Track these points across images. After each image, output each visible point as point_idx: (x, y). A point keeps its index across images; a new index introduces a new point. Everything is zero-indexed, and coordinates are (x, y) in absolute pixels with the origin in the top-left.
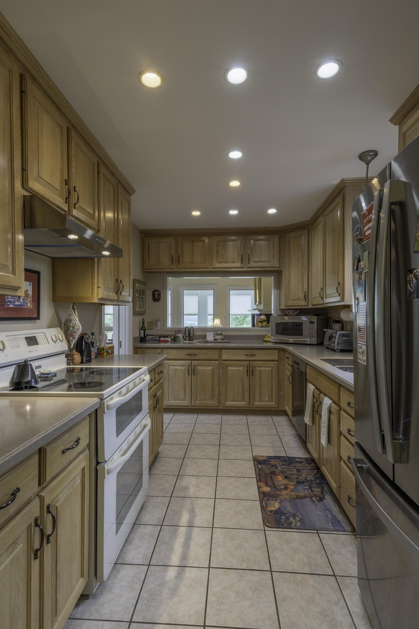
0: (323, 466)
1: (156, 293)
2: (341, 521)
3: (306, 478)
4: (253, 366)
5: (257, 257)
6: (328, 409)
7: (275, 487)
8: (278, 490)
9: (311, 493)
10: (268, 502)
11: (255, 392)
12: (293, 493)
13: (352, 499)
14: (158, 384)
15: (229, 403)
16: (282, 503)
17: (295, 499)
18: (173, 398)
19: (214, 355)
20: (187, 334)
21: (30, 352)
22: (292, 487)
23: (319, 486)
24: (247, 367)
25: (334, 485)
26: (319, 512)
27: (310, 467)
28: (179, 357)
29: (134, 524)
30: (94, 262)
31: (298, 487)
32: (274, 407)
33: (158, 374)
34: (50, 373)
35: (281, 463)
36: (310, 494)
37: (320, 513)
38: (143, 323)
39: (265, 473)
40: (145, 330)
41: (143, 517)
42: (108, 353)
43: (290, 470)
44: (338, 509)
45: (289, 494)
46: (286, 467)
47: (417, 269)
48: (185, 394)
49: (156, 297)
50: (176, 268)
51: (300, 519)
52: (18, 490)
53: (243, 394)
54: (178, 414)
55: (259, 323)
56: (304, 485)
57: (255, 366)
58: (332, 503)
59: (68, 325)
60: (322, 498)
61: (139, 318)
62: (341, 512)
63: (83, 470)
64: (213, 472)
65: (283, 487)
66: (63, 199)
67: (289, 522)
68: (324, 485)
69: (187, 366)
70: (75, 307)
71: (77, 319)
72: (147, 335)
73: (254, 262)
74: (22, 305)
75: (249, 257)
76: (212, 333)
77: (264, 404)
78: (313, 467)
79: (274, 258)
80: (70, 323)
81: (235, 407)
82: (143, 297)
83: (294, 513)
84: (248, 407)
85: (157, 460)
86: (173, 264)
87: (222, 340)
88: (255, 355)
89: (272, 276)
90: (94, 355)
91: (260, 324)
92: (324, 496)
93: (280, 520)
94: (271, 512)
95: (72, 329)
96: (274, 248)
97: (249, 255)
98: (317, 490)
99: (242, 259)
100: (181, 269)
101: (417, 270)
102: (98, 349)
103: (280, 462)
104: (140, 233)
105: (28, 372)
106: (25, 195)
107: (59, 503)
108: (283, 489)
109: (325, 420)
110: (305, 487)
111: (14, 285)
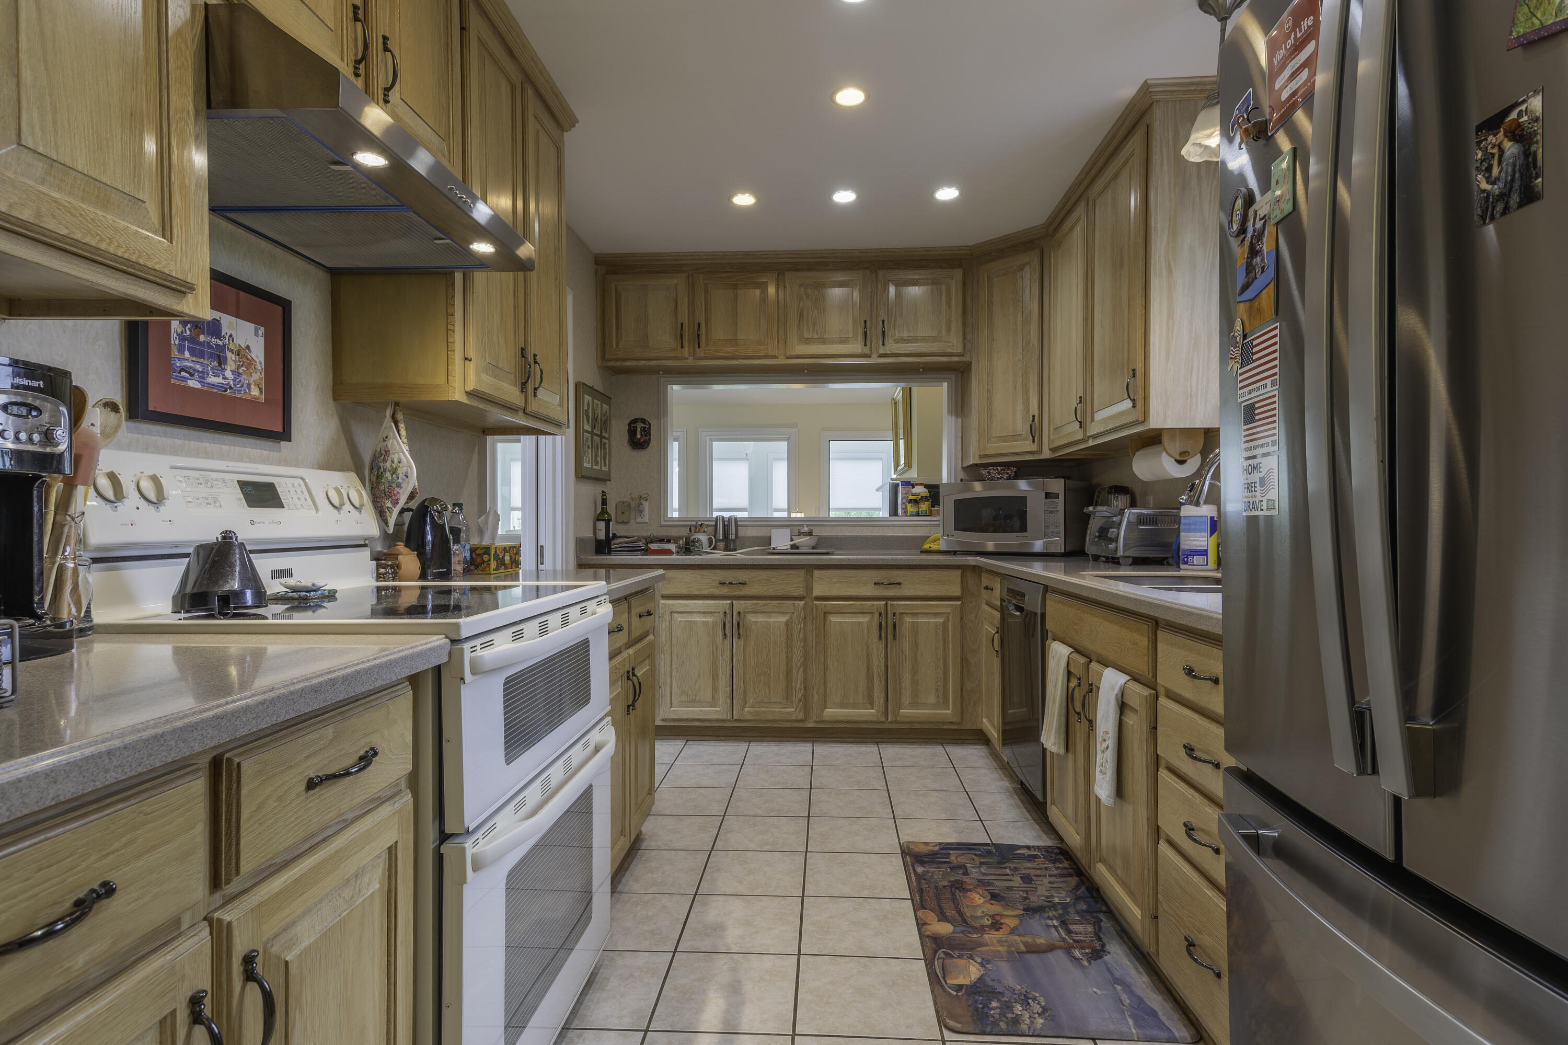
0: (1100, 864)
1: (639, 426)
2: (1160, 1013)
3: (1049, 899)
4: (894, 614)
5: (905, 327)
6: (1117, 699)
7: (965, 921)
8: (976, 930)
9: (1067, 938)
10: (948, 962)
11: (900, 684)
12: (1016, 938)
13: (1200, 946)
14: (639, 646)
15: (832, 712)
16: (988, 966)
17: (1023, 952)
18: (684, 698)
19: (793, 583)
20: (721, 533)
21: (252, 523)
22: (1012, 923)
23: (1087, 919)
24: (880, 614)
25: (1134, 912)
26: (1094, 989)
27: (1058, 868)
28: (698, 590)
29: (566, 1028)
30: (453, 284)
31: (1030, 921)
32: (951, 721)
33: (641, 616)
34: (314, 588)
35: (978, 860)
36: (1064, 940)
37: (1099, 992)
38: (604, 502)
39: (936, 887)
40: (608, 522)
41: (592, 1007)
42: (501, 563)
43: (1004, 878)
44: (1145, 978)
45: (1006, 941)
46: (993, 871)
47: (1524, 101)
48: (715, 689)
49: (639, 436)
50: (691, 358)
51: (1042, 1007)
52: (108, 890)
53: (870, 688)
54: (697, 743)
55: (909, 506)
56: (1046, 916)
57: (901, 614)
58: (1129, 963)
59: (380, 468)
60: (1100, 950)
61: (592, 491)
62: (1157, 989)
63: (392, 851)
64: (792, 884)
65: (987, 922)
66: (345, 61)
67: (1013, 1016)
68: (1101, 916)
69: (721, 615)
70: (400, 416)
71: (405, 448)
72: (615, 536)
73: (897, 341)
74: (231, 388)
75: (883, 327)
76: (787, 532)
77: (925, 713)
78: (1066, 868)
79: (949, 330)
80: (385, 460)
81: (847, 722)
82: (604, 434)
83: (1023, 991)
84: (881, 722)
85: (638, 856)
86: (682, 347)
87: (813, 548)
88: (900, 584)
89: (944, 380)
90: (459, 563)
91: (911, 508)
92: (1103, 945)
93: (985, 1010)
94: (957, 991)
95: (390, 478)
96: (949, 303)
97: (883, 321)
98: (1083, 930)
99: (866, 333)
100: (705, 359)
101: (1523, 107)
102: (473, 550)
103: (974, 857)
104: (596, 264)
105: (232, 566)
106: (209, 2)
107: (296, 951)
108: (987, 926)
109: (1107, 733)
110: (1050, 922)
111: (166, 271)
